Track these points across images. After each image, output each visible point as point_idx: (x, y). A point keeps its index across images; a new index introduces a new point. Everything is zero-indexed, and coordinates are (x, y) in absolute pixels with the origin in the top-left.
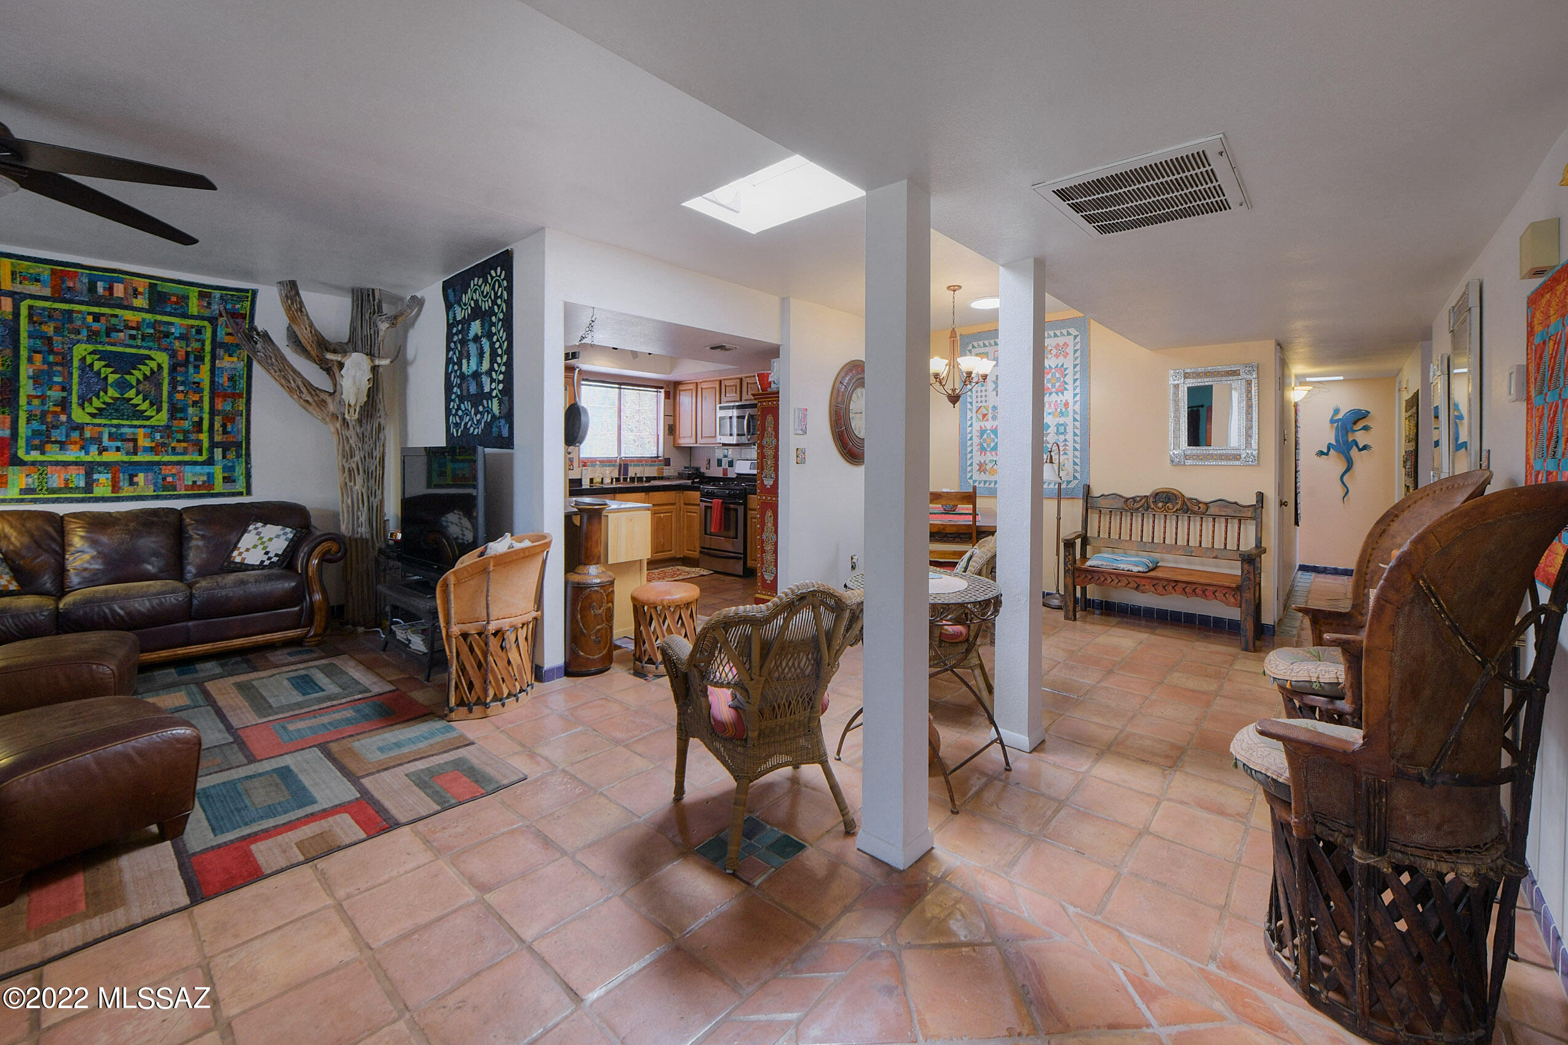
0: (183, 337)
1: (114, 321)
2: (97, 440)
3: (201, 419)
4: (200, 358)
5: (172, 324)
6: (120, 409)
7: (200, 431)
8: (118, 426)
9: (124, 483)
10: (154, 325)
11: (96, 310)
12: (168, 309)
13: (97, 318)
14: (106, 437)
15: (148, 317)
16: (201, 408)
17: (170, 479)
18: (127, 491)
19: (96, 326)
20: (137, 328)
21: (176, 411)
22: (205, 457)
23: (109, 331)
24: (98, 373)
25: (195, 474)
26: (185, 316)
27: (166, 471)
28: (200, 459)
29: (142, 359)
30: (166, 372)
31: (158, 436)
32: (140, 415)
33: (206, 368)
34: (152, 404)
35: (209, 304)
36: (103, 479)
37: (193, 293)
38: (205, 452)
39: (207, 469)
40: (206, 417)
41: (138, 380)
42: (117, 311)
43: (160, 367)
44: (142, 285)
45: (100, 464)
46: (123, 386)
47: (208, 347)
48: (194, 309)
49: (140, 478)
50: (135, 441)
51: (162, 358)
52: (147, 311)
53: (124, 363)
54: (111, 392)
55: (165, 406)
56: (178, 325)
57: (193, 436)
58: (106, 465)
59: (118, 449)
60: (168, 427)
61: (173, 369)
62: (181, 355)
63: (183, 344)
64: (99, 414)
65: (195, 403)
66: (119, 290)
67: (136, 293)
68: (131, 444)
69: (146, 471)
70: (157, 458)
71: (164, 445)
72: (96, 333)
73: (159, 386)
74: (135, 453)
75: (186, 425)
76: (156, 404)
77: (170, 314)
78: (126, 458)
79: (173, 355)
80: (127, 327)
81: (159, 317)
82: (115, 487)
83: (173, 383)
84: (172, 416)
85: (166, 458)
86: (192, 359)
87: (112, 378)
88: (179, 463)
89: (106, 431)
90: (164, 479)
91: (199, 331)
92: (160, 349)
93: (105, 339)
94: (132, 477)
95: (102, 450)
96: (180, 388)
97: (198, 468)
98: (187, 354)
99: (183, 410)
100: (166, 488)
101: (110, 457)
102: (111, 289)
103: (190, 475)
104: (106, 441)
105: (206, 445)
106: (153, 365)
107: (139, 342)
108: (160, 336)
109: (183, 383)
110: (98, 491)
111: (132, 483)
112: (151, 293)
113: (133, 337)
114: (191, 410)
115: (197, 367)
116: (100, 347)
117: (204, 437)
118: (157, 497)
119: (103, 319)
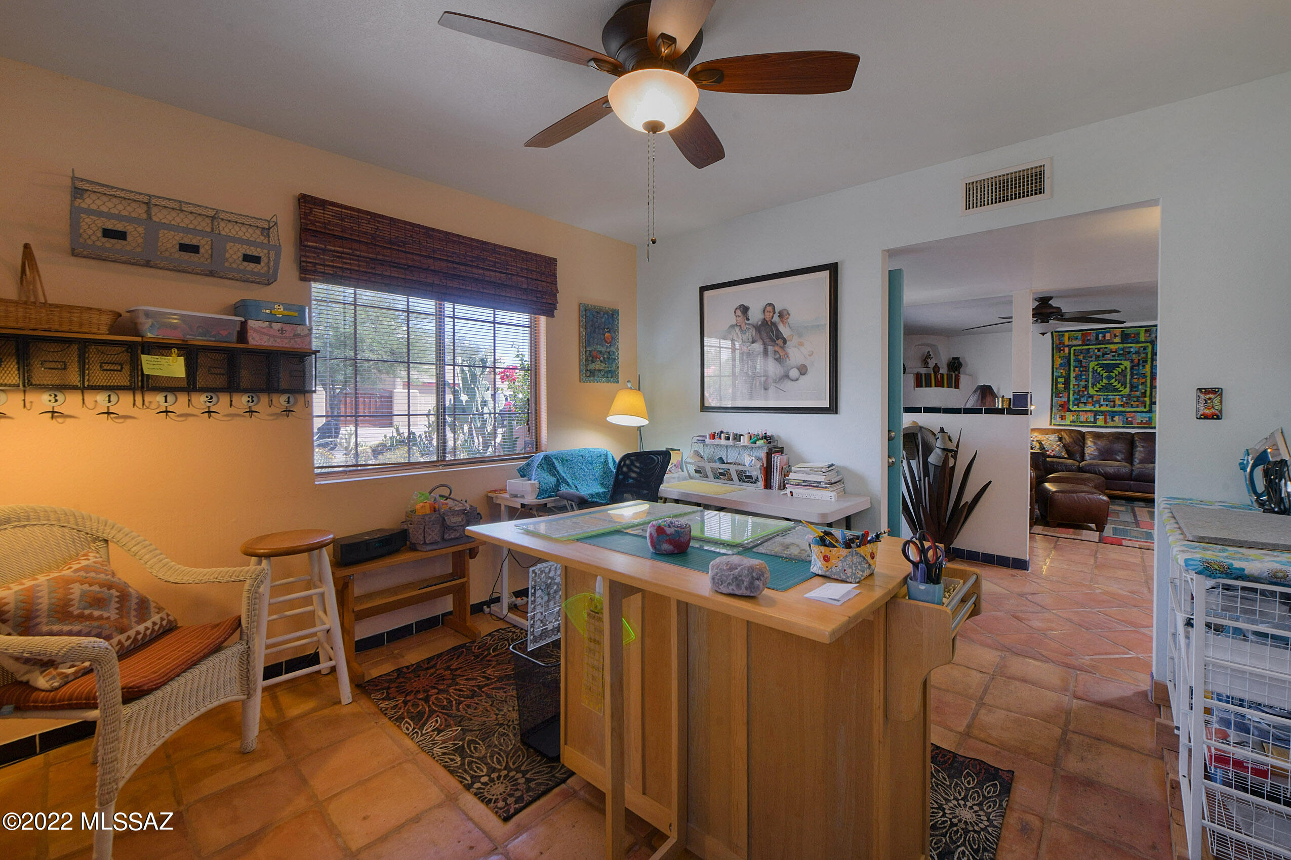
0: (1136, 353)
1: (1106, 350)
2: (1098, 402)
3: (1146, 391)
4: (1145, 362)
5: (1131, 347)
6: (1108, 388)
7: (1145, 397)
8: (1107, 395)
9: (1109, 420)
10: (1123, 349)
11: (1099, 346)
12: (1130, 341)
13: (1099, 350)
14: (1102, 400)
15: (1121, 346)
16: (1146, 386)
17: (1130, 419)
18: (1111, 424)
19: (1099, 353)
20: (1115, 352)
21: (1133, 387)
22: (1147, 409)
23: (1103, 355)
24: (1099, 373)
25: (1142, 417)
26: (1138, 342)
27: (1128, 415)
28: (1145, 410)
29: (1118, 365)
30: (1128, 370)
31: (1124, 399)
32: (1116, 390)
33: (1148, 366)
34: (1122, 385)
35: (1150, 335)
36: (1101, 418)
37: (1142, 331)
38: (1147, 407)
39: (1148, 415)
40: (1148, 389)
41: (1116, 375)
42: (1107, 346)
43: (1126, 368)
44: (1118, 332)
45: (1099, 411)
46: (1109, 378)
47: (1149, 356)
48: (1142, 339)
49: (1116, 418)
50: (1114, 401)
51: (1127, 364)
52: (1120, 343)
53: (1109, 368)
54: (1105, 381)
55: (1128, 385)
56: (1134, 347)
57: (1141, 399)
58: (1102, 412)
59: (1107, 405)
60: (1129, 395)
61: (1132, 368)
62: (1136, 360)
63: (1137, 355)
64: (1100, 390)
65: (1143, 383)
66: (1108, 336)
67: (1115, 336)
68: (1112, 403)
69: (1120, 415)
70: (1124, 410)
71: (1127, 403)
72: (1099, 356)
73: (1125, 376)
74: (1114, 407)
75: (1138, 394)
76: (1124, 385)
77: (1131, 343)
78: (1110, 409)
79: (1132, 361)
80: (1112, 352)
81: (1125, 345)
82: (1106, 422)
83: (1132, 375)
84: (1131, 390)
85: (1128, 410)
86: (1141, 362)
87: (1105, 375)
88: (1134, 412)
89: (1102, 397)
90: (1127, 419)
91: (1145, 349)
92: (1126, 360)
93: (1102, 358)
94: (1113, 417)
95: (1100, 406)
96: (1135, 377)
97: (1144, 415)
98: (1139, 360)
99: (1137, 387)
100: (1128, 423)
101: (1103, 409)
102: (1104, 337)
103: (1139, 418)
104: (1102, 403)
105: (1148, 403)
106: (1123, 367)
107: (1117, 358)
108: (1126, 354)
109: (1136, 374)
110: (1100, 422)
111: (1113, 420)
112: (1122, 335)
113: (1114, 356)
114: (1140, 387)
115: (1144, 366)
116: (1100, 362)
117: (1147, 399)
118: (1124, 427)
119: (1101, 350)
